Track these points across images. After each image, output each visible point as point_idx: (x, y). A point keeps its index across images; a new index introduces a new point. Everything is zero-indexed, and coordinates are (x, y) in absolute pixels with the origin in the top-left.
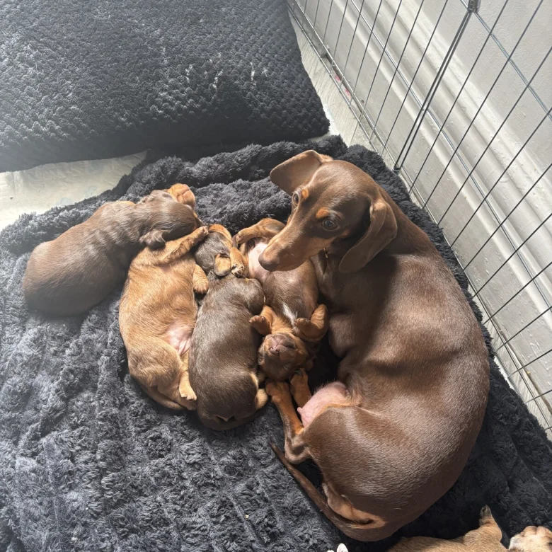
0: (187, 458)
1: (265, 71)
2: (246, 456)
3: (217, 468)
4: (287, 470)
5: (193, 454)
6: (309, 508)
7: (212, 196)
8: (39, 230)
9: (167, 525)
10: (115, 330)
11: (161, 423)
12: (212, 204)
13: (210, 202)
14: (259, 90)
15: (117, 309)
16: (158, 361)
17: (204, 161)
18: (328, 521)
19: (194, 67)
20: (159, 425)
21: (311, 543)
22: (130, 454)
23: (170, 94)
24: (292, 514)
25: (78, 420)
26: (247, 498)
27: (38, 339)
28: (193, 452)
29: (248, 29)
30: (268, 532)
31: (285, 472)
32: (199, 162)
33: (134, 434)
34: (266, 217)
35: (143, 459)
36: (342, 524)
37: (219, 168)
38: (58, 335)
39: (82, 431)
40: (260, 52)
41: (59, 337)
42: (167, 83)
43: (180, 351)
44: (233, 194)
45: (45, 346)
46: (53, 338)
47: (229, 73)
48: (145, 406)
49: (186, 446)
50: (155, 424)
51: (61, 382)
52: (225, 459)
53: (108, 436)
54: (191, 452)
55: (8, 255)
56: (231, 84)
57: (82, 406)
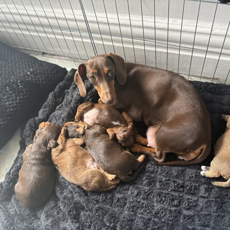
0: (134, 195)
1: (31, 70)
2: (149, 175)
3: (145, 188)
4: (164, 165)
5: (134, 192)
6: (182, 168)
7: (54, 119)
8: (9, 184)
9: (151, 220)
10: (69, 184)
11: (114, 195)
12: (57, 121)
13: (55, 121)
14: (35, 76)
15: (63, 178)
16: (93, 177)
17: (40, 112)
18: (191, 165)
19: (8, 87)
20: (115, 196)
21: (194, 176)
22: (116, 214)
23: (9, 101)
24: (180, 175)
25: (88, 223)
26: (163, 185)
27: (47, 215)
28: (133, 191)
29: (13, 63)
30: (179, 187)
31: (164, 166)
32: (39, 114)
33: (110, 207)
34: (78, 106)
35: (121, 211)
36: (196, 161)
37: (47, 109)
38: (52, 206)
39: (94, 225)
40: (24, 66)
41: (53, 207)
42: (5, 99)
43: (96, 167)
44: (60, 112)
45: (52, 215)
46: (52, 209)
47: (21, 79)
48: (104, 195)
49: (129, 192)
50: (113, 197)
51: (70, 219)
52: (144, 183)
53: (104, 215)
54: (133, 192)
55: (7, 203)
56: (25, 81)
57: (85, 218)
